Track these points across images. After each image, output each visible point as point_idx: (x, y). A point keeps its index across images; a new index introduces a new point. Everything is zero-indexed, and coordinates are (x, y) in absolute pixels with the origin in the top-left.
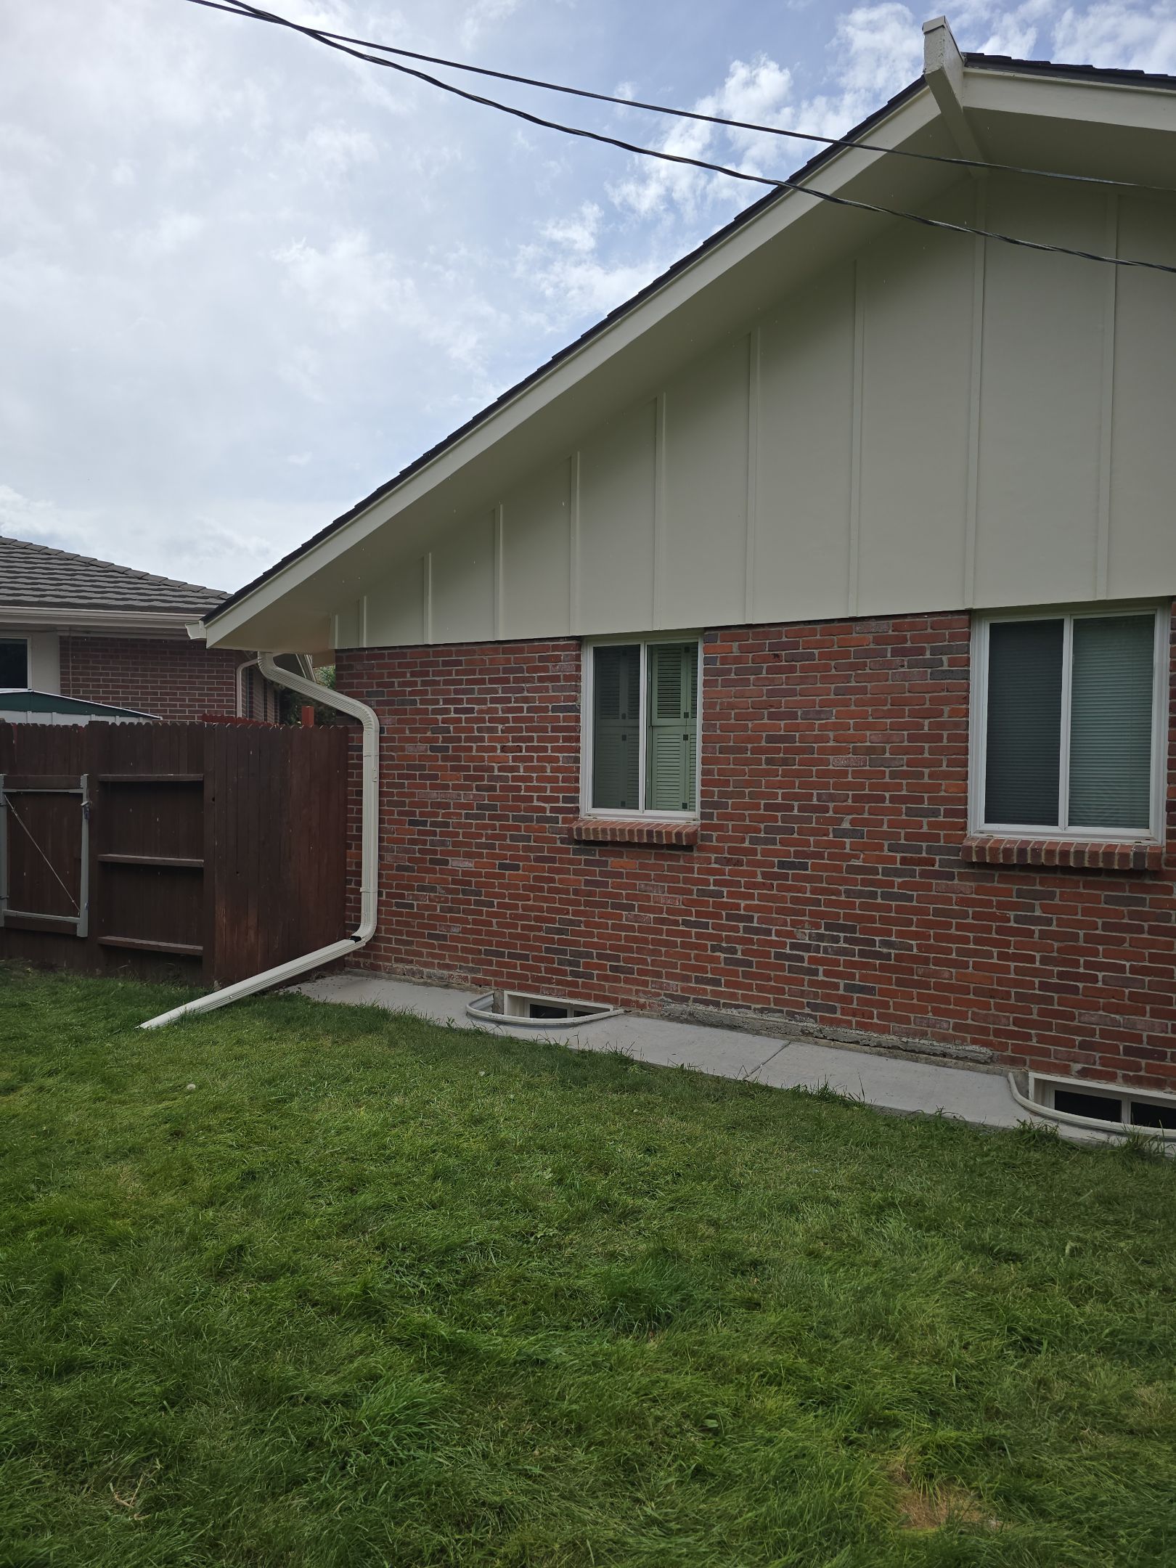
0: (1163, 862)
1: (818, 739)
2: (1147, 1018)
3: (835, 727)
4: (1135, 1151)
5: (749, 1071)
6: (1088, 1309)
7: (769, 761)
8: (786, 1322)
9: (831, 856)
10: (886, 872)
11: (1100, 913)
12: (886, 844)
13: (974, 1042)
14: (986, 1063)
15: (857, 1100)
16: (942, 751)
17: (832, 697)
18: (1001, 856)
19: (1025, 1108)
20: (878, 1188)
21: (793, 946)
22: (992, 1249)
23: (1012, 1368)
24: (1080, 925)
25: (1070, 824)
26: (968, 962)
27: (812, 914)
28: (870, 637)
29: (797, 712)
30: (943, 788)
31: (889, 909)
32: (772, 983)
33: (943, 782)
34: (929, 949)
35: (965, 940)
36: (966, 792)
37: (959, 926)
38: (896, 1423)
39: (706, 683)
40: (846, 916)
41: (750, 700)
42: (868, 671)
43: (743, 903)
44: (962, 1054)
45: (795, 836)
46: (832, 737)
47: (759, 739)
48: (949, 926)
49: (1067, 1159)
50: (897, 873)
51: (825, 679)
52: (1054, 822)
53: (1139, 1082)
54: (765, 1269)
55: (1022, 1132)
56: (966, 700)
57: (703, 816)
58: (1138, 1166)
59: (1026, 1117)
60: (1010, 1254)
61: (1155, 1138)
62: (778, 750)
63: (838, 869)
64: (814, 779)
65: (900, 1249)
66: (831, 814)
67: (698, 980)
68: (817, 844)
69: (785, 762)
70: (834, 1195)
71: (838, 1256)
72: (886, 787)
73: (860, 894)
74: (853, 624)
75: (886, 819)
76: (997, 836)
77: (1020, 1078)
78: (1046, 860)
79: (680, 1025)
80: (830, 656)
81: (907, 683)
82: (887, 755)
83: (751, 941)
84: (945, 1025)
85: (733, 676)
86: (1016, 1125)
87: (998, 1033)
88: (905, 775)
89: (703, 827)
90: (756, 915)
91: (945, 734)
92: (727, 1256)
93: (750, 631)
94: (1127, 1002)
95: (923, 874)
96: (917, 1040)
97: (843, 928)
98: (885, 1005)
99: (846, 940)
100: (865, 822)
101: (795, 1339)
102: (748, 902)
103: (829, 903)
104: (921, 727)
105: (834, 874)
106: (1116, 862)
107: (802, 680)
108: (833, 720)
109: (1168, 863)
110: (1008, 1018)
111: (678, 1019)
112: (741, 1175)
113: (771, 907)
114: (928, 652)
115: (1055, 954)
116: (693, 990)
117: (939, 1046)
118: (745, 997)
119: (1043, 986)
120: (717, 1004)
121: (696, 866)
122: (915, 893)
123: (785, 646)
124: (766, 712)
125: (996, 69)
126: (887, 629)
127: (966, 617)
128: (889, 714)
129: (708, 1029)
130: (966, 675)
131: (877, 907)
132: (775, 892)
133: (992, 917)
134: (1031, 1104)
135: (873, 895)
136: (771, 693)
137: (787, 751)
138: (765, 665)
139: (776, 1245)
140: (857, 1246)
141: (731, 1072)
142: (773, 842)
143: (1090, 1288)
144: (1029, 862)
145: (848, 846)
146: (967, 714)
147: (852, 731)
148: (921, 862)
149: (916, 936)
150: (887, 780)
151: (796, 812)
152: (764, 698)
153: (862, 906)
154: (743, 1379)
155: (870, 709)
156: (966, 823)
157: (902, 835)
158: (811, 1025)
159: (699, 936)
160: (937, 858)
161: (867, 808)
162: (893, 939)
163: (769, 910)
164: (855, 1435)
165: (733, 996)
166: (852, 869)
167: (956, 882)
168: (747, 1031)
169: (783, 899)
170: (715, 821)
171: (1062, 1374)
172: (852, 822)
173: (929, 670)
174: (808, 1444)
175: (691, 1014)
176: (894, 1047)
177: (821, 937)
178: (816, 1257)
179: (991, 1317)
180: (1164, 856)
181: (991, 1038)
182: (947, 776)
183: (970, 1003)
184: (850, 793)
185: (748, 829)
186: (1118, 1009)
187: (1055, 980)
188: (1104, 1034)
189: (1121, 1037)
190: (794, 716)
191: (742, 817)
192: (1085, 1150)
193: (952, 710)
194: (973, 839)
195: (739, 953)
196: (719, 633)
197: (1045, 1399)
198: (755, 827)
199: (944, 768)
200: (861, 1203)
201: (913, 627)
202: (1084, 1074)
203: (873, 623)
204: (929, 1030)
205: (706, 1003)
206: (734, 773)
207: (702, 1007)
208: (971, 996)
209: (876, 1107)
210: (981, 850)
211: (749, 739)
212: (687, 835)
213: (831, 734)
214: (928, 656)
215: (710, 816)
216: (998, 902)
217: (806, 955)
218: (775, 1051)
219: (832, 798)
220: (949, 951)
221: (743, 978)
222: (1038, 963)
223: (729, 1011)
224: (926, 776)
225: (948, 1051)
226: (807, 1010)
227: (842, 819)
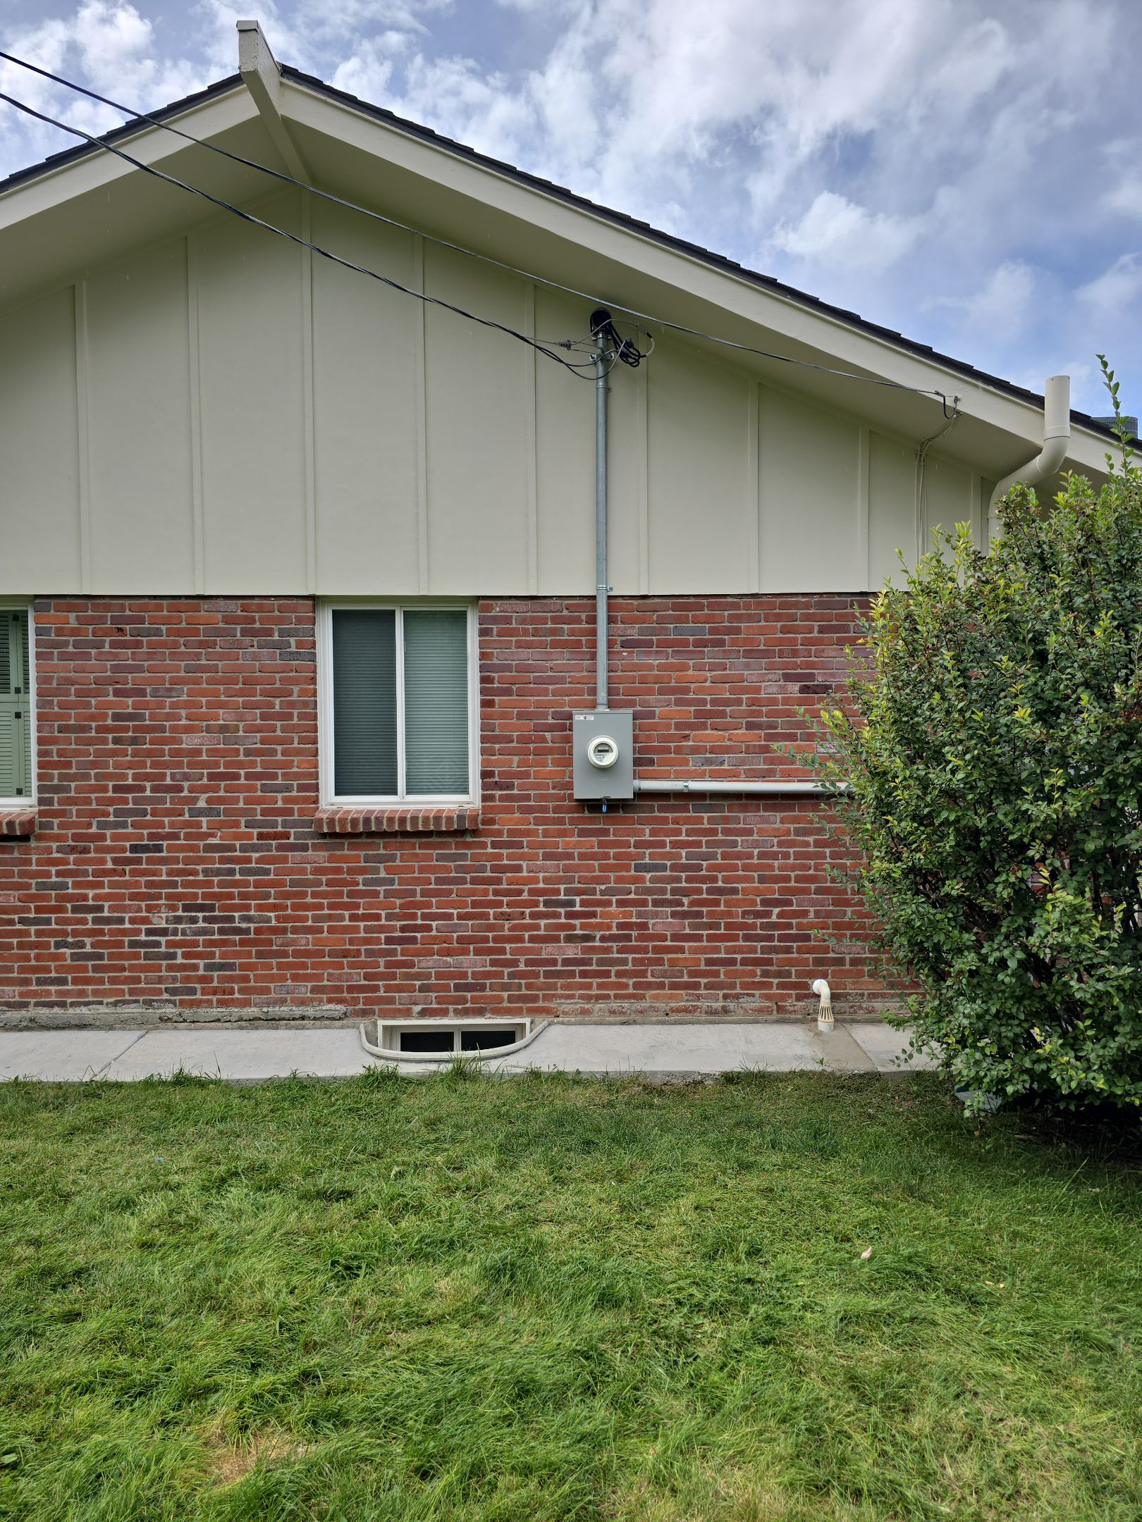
0: (479, 821)
1: (169, 717)
2: (471, 956)
3: (187, 705)
4: (460, 1074)
5: (96, 1071)
6: (403, 1224)
7: (116, 741)
8: (108, 1324)
9: (188, 836)
10: (244, 848)
11: (433, 870)
12: (243, 820)
13: (330, 1001)
14: (340, 1019)
15: (214, 1077)
16: (294, 729)
17: (183, 674)
18: (349, 825)
19: (372, 1054)
20: (223, 1161)
21: (150, 932)
22: (325, 1193)
23: (332, 1299)
24: (417, 881)
25: (408, 793)
26: (322, 927)
27: (168, 897)
28: (220, 616)
29: (145, 689)
30: (296, 763)
31: (247, 884)
32: (127, 974)
33: (295, 758)
34: (286, 919)
35: (320, 906)
36: (316, 767)
37: (314, 895)
38: (215, 1389)
39: (39, 656)
40: (205, 896)
41: (92, 676)
42: (218, 649)
43: (91, 893)
44: (319, 1015)
45: (149, 817)
46: (184, 716)
47: (105, 716)
48: (304, 895)
49: (404, 1092)
50: (255, 848)
51: (173, 656)
52: (393, 791)
53: (466, 1013)
54: (90, 1275)
55: (367, 1077)
56: (313, 680)
57: (41, 801)
58: (461, 1087)
59: (371, 1062)
60: (342, 1192)
61: (474, 1059)
62: (126, 729)
63: (194, 848)
64: (167, 758)
65: (238, 1215)
66: (185, 793)
67: (40, 982)
68: (172, 825)
69: (134, 741)
70: (175, 1179)
71: (173, 1240)
72: (241, 765)
73: (218, 872)
74: (201, 602)
75: (242, 795)
76: (346, 808)
77: (370, 1028)
78: (388, 826)
79: (19, 1034)
80: (179, 633)
81: (257, 663)
82: (241, 733)
83: (101, 932)
84: (303, 990)
85: (71, 649)
86: (362, 1071)
87: (351, 989)
88: (259, 752)
89: (41, 813)
90: (106, 905)
91: (295, 712)
92: (47, 1273)
93: (90, 602)
94: (455, 945)
95: (279, 848)
96: (277, 1008)
97: (201, 908)
98: (246, 979)
99: (205, 919)
100: (221, 800)
101: (118, 1338)
102: (98, 891)
103: (187, 884)
104: (272, 706)
105: (191, 854)
106: (444, 825)
107: (150, 656)
108: (185, 698)
109: (484, 823)
110: (360, 974)
111: (16, 1028)
112: (74, 1182)
113: (124, 894)
114: (276, 634)
115: (397, 910)
116: (35, 994)
117: (298, 1011)
118: (95, 993)
119: (389, 941)
120: (62, 1005)
121: (34, 857)
122: (272, 867)
123: (130, 620)
124: (111, 688)
125: (309, 88)
126: (235, 609)
127: (310, 602)
128: (241, 693)
129: (53, 1034)
130: (313, 658)
131: (236, 884)
132: (127, 878)
133: (344, 883)
134: (379, 1050)
135: (231, 872)
136: (115, 669)
137: (136, 729)
138: (108, 639)
139: (105, 1247)
140: (193, 1224)
141: (75, 1074)
142: (124, 825)
143: (407, 1204)
144: (373, 829)
145: (204, 825)
146: (315, 694)
147: (204, 710)
148: (276, 836)
149: (274, 908)
150: (242, 757)
151: (148, 793)
152: (109, 674)
153: (221, 884)
154: (52, 1398)
155: (222, 687)
156: (317, 796)
157: (259, 811)
158: (170, 1010)
159: (38, 933)
160: (292, 831)
161: (222, 786)
162: (252, 913)
163: (121, 897)
164: (172, 1414)
165: (82, 993)
166: (209, 848)
167: (310, 852)
168: (99, 1028)
169: (137, 884)
170: (56, 806)
171: (376, 1290)
172: (209, 801)
173: (278, 651)
174: (119, 1441)
175: (31, 1020)
176: (255, 1019)
177: (178, 920)
178: (149, 1247)
179: (318, 1257)
180: (480, 817)
181: (345, 995)
182: (298, 752)
183: (325, 966)
184: (205, 771)
185: (94, 814)
186: (448, 953)
187: (398, 934)
188: (439, 976)
189: (451, 976)
190: (142, 693)
191: (88, 801)
192: (420, 1082)
193: (301, 690)
194: (325, 811)
195: (88, 946)
196: (53, 602)
197: (359, 1317)
198: (104, 810)
199: (296, 745)
200: (203, 1180)
201: (260, 609)
202: (424, 1013)
203: (221, 602)
204: (289, 996)
205: (50, 1005)
206: (77, 753)
207: (45, 1011)
208: (327, 959)
209: (232, 1081)
210: (331, 822)
211: (93, 718)
212: (22, 824)
213: (183, 712)
214: (276, 637)
215: (49, 802)
216: (349, 868)
217: (163, 939)
218: (130, 1043)
219: (186, 777)
220: (305, 919)
221: (93, 971)
222: (383, 920)
223: (77, 1010)
224: (279, 753)
225: (306, 1013)
226: (166, 996)
227: (197, 799)
